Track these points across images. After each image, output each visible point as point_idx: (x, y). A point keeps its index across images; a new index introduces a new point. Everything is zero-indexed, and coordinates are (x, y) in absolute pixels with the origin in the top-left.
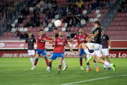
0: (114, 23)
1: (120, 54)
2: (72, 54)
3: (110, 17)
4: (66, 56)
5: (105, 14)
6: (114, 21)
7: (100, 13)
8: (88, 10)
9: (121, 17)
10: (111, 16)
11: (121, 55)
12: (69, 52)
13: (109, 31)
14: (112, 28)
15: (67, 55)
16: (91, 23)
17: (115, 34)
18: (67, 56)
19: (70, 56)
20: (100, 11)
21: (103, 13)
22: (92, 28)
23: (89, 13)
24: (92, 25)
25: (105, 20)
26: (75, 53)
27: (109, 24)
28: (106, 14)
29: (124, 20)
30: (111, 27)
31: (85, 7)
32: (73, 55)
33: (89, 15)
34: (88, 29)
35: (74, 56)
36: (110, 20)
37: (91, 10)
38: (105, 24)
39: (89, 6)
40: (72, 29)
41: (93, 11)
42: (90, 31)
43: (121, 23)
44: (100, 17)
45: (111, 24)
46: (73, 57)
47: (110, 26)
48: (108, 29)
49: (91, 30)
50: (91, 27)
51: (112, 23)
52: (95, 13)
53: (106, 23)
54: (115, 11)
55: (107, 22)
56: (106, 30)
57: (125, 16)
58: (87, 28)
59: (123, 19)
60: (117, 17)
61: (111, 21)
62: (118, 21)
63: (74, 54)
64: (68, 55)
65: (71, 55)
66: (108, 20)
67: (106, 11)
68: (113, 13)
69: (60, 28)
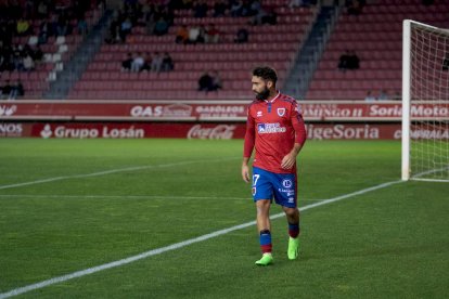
0: (95, 65)
1: (105, 130)
3: (86, 52)
5: (76, 47)
6: (93, 61)
7: (66, 43)
8: (40, 36)
9: (109, 52)
10: (90, 49)
11: (108, 132)
13: (85, 83)
14: (91, 75)
16: (45, 65)
17: (96, 87)
20: (66, 39)
21: (73, 43)
22: (48, 75)
23: (44, 43)
24: (48, 67)
25: (77, 59)
26: (11, 128)
27: (84, 67)
28: (79, 45)
29: (115, 59)
30: (89, 74)
32: (6, 132)
34: (40, 77)
36: (87, 58)
37: (47, 37)
41: (50, 39)
42: (44, 80)
43: (109, 64)
44: (66, 53)
45: (90, 68)
47: (87, 70)
48: (83, 78)
49: (47, 80)
50: (45, 73)
51: (90, 65)
52: (55, 44)
53: (77, 64)
54: (97, 40)
55: (79, 62)
56: (77, 79)
58: (38, 75)
59: (113, 56)
60: (100, 52)
61: (89, 60)
62: (103, 61)
66: (83, 59)
67: (79, 39)
68: (93, 43)
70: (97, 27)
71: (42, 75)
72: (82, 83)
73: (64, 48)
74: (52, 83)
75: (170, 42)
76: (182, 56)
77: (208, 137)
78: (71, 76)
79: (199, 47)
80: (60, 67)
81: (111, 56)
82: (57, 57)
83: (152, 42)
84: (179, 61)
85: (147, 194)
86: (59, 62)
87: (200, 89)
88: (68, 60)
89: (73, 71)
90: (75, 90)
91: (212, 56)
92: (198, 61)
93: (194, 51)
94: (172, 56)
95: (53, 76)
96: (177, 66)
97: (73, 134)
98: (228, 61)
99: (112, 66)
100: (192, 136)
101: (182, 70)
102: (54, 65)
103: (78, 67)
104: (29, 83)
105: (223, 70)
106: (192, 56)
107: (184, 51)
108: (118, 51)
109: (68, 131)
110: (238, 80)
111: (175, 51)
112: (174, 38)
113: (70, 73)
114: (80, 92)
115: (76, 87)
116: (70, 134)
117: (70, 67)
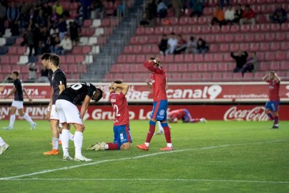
0: (131, 48)
1: (142, 112)
2: (41, 113)
3: (122, 35)
5: (111, 29)
6: (131, 44)
7: (101, 26)
9: (145, 34)
10: (125, 32)
11: (145, 115)
12: (34, 109)
13: (121, 65)
14: (127, 58)
16: (82, 47)
17: (132, 70)
19: (37, 118)
20: (102, 21)
21: (109, 26)
22: (84, 58)
24: (85, 51)
25: (113, 42)
27: (120, 50)
28: (115, 28)
29: (151, 41)
30: (124, 57)
31: (70, 13)
32: (44, 115)
34: (77, 60)
36: (122, 41)
37: (83, 21)
38: (113, 50)
41: (86, 22)
42: (81, 63)
43: (145, 47)
44: (103, 36)
45: (126, 50)
46: (44, 119)
47: (123, 53)
48: (119, 60)
49: (84, 63)
50: (82, 56)
51: (126, 47)
52: (92, 26)
53: (113, 47)
54: (132, 23)
55: (116, 45)
56: (113, 62)
57: (154, 32)
58: (75, 59)
59: (149, 39)
60: (136, 35)
61: (124, 43)
62: (139, 44)
64: (33, 114)
65: (39, 115)
66: (119, 41)
67: (115, 22)
68: (128, 26)
69: (17, 57)
70: (132, 10)
71: (78, 58)
72: (118, 65)
73: (100, 32)
74: (88, 66)
75: (206, 24)
76: (217, 38)
77: (245, 119)
78: (107, 60)
79: (235, 27)
80: (97, 50)
81: (146, 38)
82: (93, 40)
83: (188, 24)
84: (214, 43)
86: (96, 45)
89: (109, 54)
90: (111, 73)
91: (247, 37)
92: (233, 42)
93: (230, 32)
95: (90, 59)
96: (212, 47)
97: (110, 117)
98: (265, 41)
99: (148, 48)
100: (228, 118)
101: (218, 51)
102: (91, 47)
104: (66, 66)
105: (259, 50)
106: (228, 38)
107: (220, 32)
108: (153, 34)
109: (104, 114)
110: (276, 60)
111: (211, 33)
112: (210, 19)
113: (107, 56)
114: (116, 75)
115: (112, 70)
116: (107, 116)
117: (106, 50)
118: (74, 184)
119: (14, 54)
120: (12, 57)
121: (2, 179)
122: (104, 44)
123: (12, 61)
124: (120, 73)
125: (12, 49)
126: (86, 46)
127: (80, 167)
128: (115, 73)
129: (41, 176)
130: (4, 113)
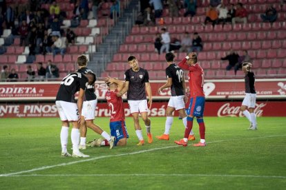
0: (126, 47)
2: (39, 111)
3: (118, 34)
4: (26, 114)
5: (107, 29)
6: (126, 43)
7: (97, 26)
9: (139, 34)
10: (121, 32)
12: (32, 106)
13: (117, 64)
14: (122, 56)
15: (28, 111)
16: (79, 46)
18: (28, 115)
19: (35, 115)
20: (98, 22)
21: (104, 26)
23: (75, 27)
24: (81, 50)
25: (108, 41)
26: (47, 109)
27: (115, 49)
28: (110, 28)
29: (145, 40)
30: (120, 55)
31: (67, 13)
32: (42, 113)
33: (75, 30)
34: (74, 59)
35: (44, 115)
36: (118, 40)
37: (80, 20)
38: (109, 49)
39: (75, 12)
40: (40, 58)
41: (83, 22)
43: (140, 46)
44: (98, 35)
45: (121, 49)
46: (42, 116)
47: (119, 52)
48: (115, 59)
51: (121, 47)
52: (88, 26)
53: (109, 46)
54: (127, 23)
55: (111, 44)
56: (109, 61)
57: (149, 32)
58: (72, 57)
59: (144, 38)
60: (131, 34)
61: (120, 42)
62: (134, 43)
63: (44, 111)
64: (31, 111)
65: (37, 112)
66: (115, 41)
67: (110, 22)
68: (124, 26)
69: (15, 57)
70: (127, 10)
72: (114, 64)
73: (96, 31)
75: (199, 23)
76: (211, 36)
77: (238, 115)
78: (103, 58)
79: (227, 26)
80: (93, 49)
81: (141, 37)
82: (90, 40)
83: (181, 24)
84: (208, 41)
85: (191, 172)
86: (92, 44)
87: (229, 68)
88: (100, 42)
89: (105, 53)
90: (107, 71)
91: (240, 36)
92: (226, 40)
93: (222, 31)
94: (201, 36)
96: (205, 45)
97: (106, 114)
98: (256, 39)
99: (143, 47)
100: (221, 114)
101: (212, 50)
102: (87, 47)
103: (110, 49)
104: (63, 65)
105: (251, 49)
106: (220, 36)
107: (213, 32)
108: (148, 33)
109: (101, 111)
110: (267, 58)
111: (204, 32)
112: (203, 18)
113: (103, 55)
114: (112, 73)
115: (108, 69)
116: (103, 113)
117: (102, 49)
118: (72, 180)
119: (12, 54)
120: (10, 57)
121: (1, 175)
122: (100, 43)
123: (10, 61)
124: (116, 71)
125: (11, 49)
126: (82, 45)
127: (78, 163)
128: (112, 71)
129: (40, 172)
130: (2, 112)
